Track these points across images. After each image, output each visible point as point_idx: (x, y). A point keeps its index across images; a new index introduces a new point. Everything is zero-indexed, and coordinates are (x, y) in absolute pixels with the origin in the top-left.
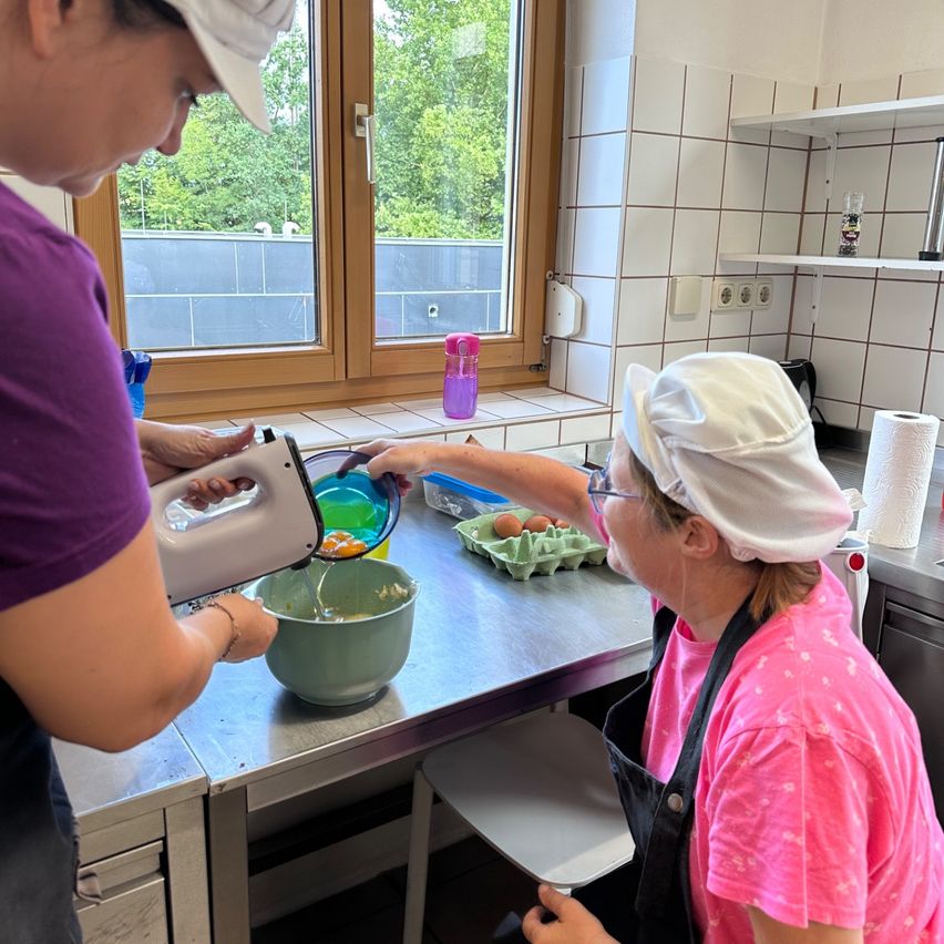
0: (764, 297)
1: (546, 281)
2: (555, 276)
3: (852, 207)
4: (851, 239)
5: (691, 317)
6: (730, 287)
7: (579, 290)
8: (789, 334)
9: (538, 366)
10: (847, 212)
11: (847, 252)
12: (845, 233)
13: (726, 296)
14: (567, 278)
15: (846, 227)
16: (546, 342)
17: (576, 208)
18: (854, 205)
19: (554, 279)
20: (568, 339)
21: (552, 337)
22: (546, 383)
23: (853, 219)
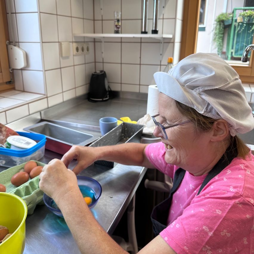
0: (88, 50)
1: (7, 45)
2: (10, 43)
3: (117, 17)
4: (118, 28)
5: (67, 57)
6: (78, 46)
7: (23, 49)
8: (95, 62)
9: (9, 82)
10: (116, 18)
11: (117, 32)
12: (116, 26)
13: (77, 49)
14: (17, 43)
15: (116, 23)
16: (11, 71)
17: (16, 13)
18: (118, 16)
19: (10, 44)
20: (22, 69)
21: (13, 69)
22: (14, 89)
23: (118, 21)
